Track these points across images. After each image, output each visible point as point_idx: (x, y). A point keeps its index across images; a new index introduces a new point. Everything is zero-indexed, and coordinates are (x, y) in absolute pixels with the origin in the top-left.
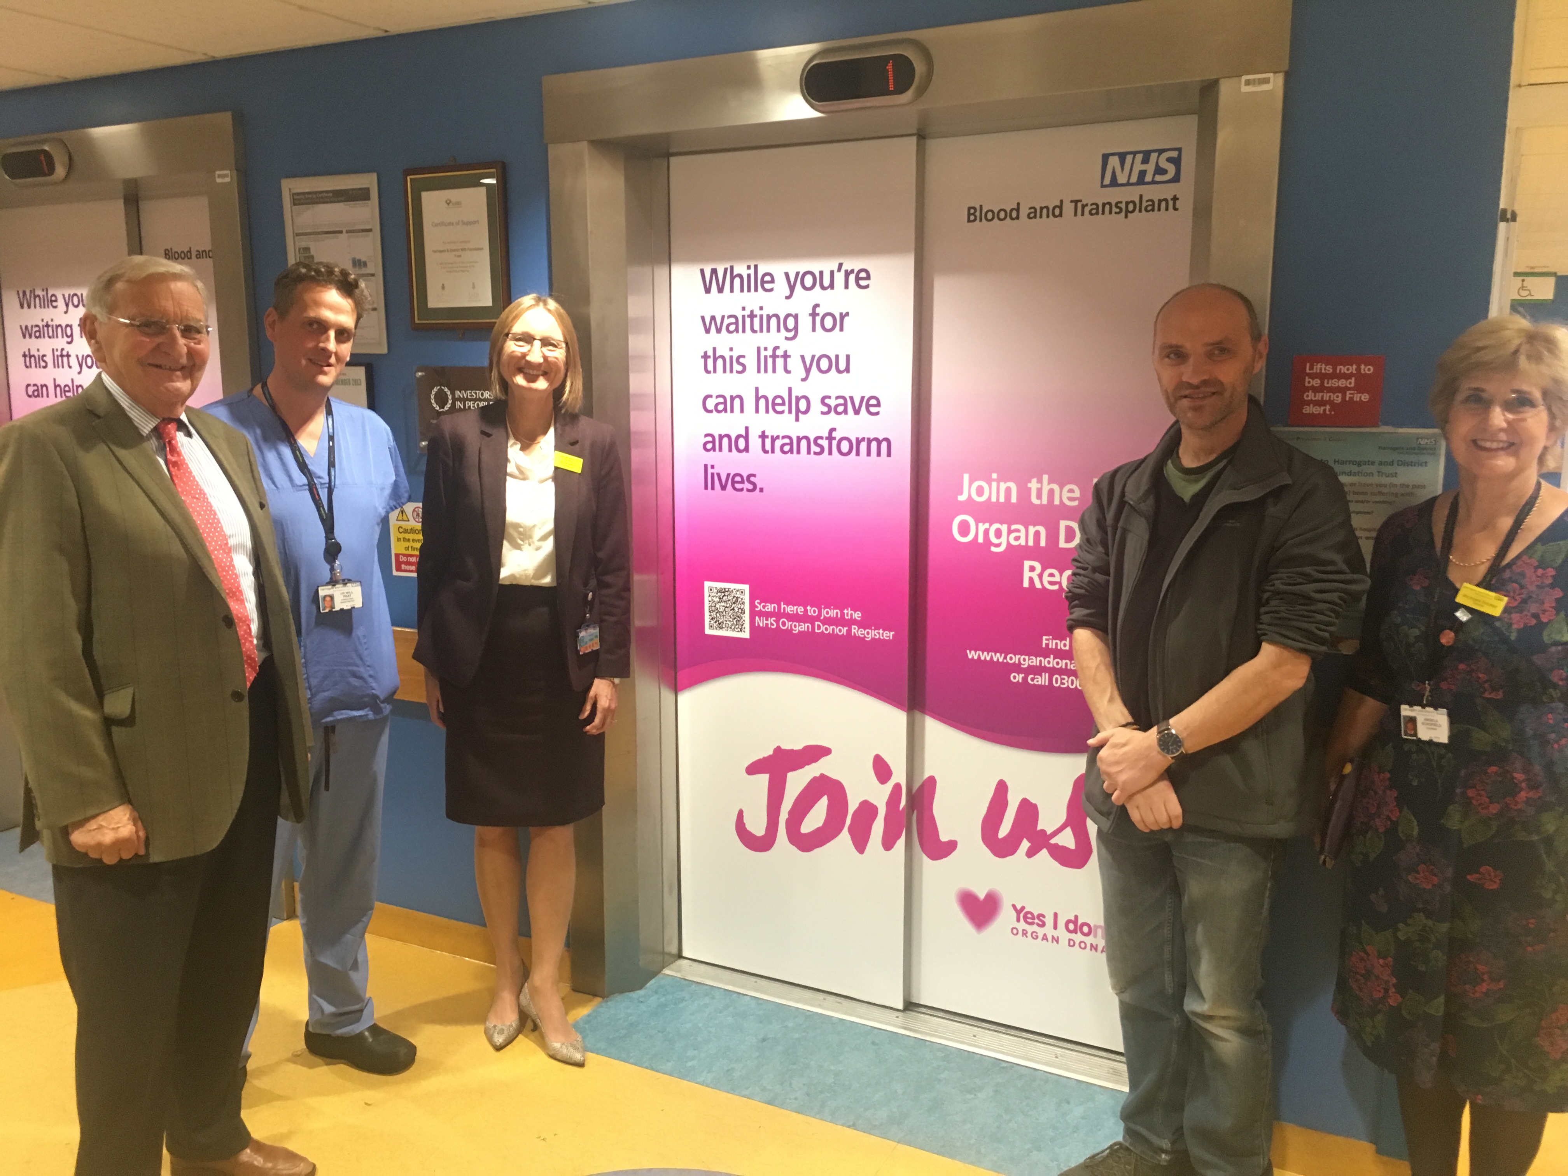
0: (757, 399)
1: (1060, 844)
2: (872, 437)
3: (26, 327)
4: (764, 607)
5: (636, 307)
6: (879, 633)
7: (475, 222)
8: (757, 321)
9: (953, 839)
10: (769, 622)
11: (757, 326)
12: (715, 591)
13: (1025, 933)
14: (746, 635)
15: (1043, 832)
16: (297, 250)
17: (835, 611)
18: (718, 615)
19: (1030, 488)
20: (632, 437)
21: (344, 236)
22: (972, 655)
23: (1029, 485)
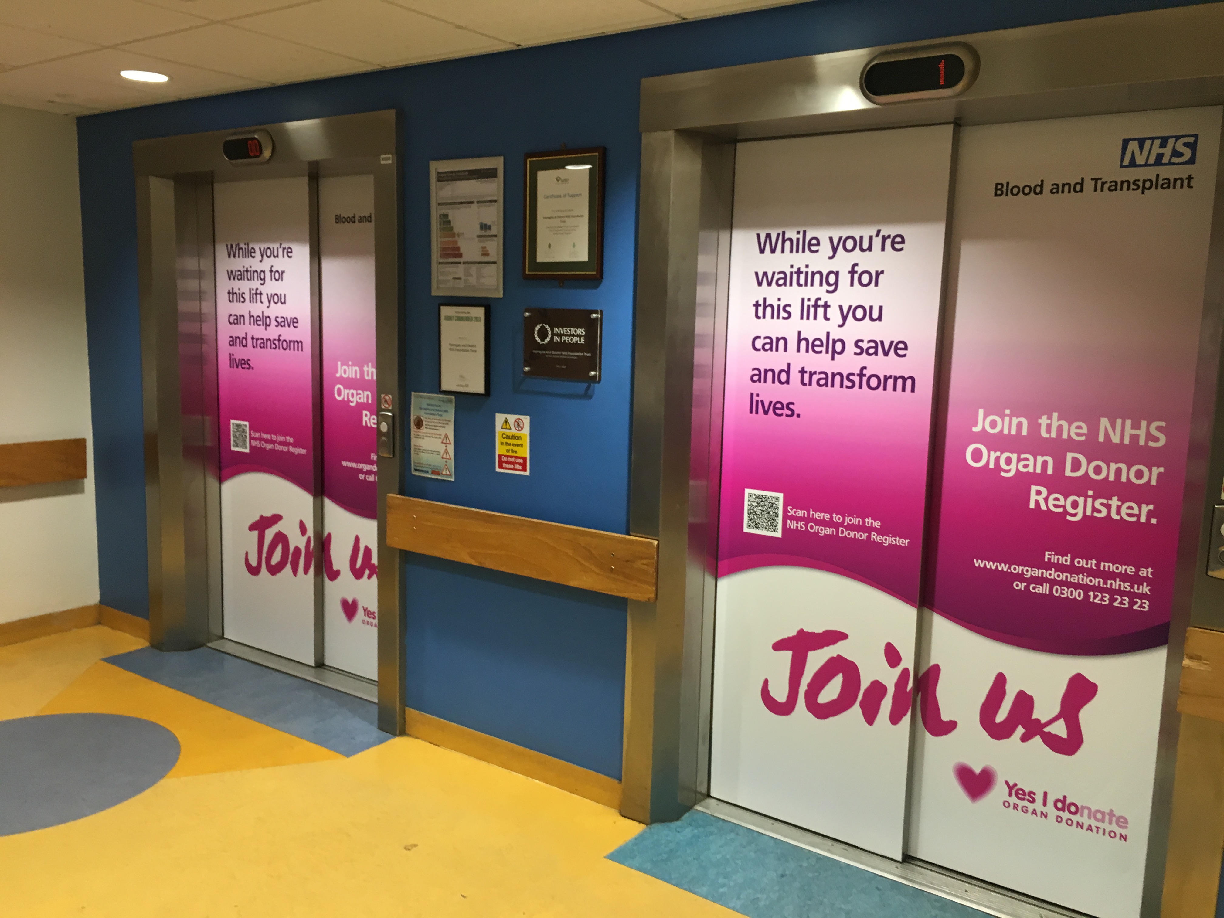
0: (799, 341)
1: (1053, 733)
2: (898, 375)
3: (232, 271)
4: (795, 512)
5: (704, 263)
6: (895, 540)
7: (577, 195)
8: (802, 277)
9: (953, 719)
10: (799, 525)
11: (802, 281)
12: (754, 497)
13: (1016, 807)
14: (778, 534)
15: (1038, 721)
16: (439, 216)
17: (857, 519)
18: (755, 517)
19: (1040, 424)
20: (695, 368)
21: (475, 206)
22: (978, 563)
23: (1040, 421)
